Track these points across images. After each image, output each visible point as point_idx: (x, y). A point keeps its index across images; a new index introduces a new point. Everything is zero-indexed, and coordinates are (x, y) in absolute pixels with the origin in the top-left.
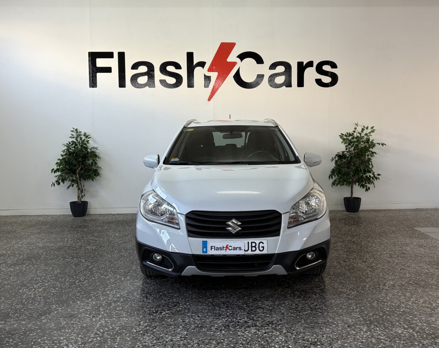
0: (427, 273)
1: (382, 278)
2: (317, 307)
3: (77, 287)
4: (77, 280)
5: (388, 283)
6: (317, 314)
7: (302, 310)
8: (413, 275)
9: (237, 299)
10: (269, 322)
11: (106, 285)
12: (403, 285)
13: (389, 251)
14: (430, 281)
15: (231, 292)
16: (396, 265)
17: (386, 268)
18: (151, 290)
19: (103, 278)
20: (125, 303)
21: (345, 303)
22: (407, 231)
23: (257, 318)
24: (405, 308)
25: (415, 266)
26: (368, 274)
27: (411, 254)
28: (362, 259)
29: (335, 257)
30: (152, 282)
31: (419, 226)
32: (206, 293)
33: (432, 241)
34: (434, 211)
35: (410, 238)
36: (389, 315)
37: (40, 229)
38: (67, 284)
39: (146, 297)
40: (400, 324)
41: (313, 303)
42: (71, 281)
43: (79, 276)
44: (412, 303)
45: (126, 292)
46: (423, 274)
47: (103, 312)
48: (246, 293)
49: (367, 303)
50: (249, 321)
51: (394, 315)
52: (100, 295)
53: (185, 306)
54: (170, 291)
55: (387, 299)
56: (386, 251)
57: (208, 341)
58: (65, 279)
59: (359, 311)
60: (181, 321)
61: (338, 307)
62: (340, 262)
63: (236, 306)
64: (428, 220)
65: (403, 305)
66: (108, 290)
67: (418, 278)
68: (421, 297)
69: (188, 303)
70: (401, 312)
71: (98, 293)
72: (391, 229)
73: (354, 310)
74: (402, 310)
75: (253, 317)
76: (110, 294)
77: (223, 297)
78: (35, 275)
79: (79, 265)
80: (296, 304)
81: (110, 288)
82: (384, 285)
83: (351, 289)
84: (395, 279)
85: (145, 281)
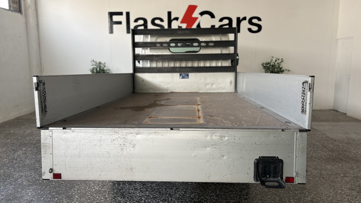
57: (171, 187)
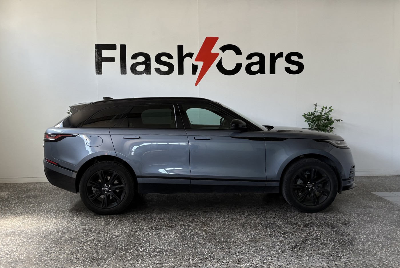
0: (391, 229)
1: (356, 233)
2: (312, 255)
4: (113, 235)
5: (362, 236)
6: (314, 260)
7: (302, 257)
8: (380, 231)
9: (248, 249)
10: (279, 266)
12: (375, 238)
13: (356, 212)
14: (395, 235)
15: (241, 244)
16: (365, 223)
17: (357, 225)
18: (177, 243)
19: (134, 234)
20: (161, 253)
21: (333, 252)
22: (366, 195)
23: (269, 263)
24: (381, 255)
25: (380, 224)
26: (345, 230)
27: (374, 214)
28: (336, 218)
30: (175, 237)
31: (376, 191)
32: (221, 245)
33: (389, 203)
34: (384, 178)
35: (370, 201)
36: (370, 260)
37: (59, 194)
38: (107, 238)
39: (176, 248)
40: (380, 267)
41: (308, 252)
42: (109, 236)
44: (384, 251)
45: (158, 244)
46: (388, 230)
47: (147, 260)
48: (253, 244)
49: (350, 251)
50: (264, 266)
51: (374, 261)
52: (138, 247)
53: (209, 255)
54: (193, 244)
55: (365, 249)
56: (354, 211)
59: (346, 257)
60: (211, 265)
61: (329, 255)
62: (319, 220)
63: (249, 254)
64: (381, 186)
65: (378, 253)
66: (143, 243)
67: (384, 232)
68: (391, 247)
69: (211, 252)
70: (379, 258)
71: (136, 246)
72: (352, 193)
73: (341, 257)
74: (378, 257)
75: (266, 263)
76: (145, 246)
77: (236, 248)
79: (109, 223)
80: (296, 253)
81: (143, 242)
82: (360, 238)
83: (334, 241)
84: (367, 234)
85: (169, 236)
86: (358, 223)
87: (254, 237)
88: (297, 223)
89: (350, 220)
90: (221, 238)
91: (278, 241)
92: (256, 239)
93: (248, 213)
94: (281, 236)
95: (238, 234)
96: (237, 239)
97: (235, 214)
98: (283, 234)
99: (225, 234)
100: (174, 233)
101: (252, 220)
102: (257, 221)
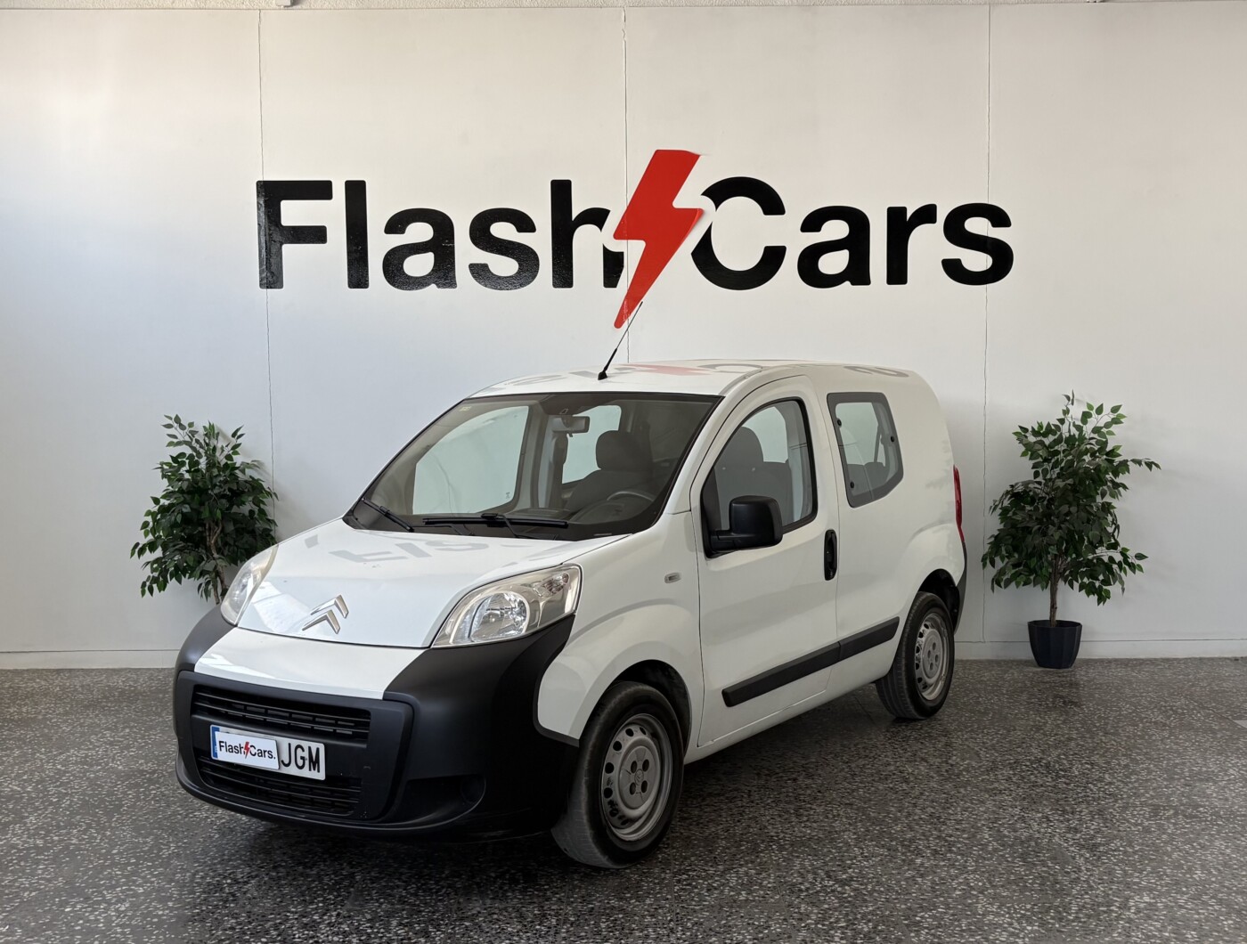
1: (1118, 883)
3: (226, 902)
4: (225, 878)
5: (1137, 898)
11: (310, 896)
16: (1166, 843)
17: (1135, 853)
18: (439, 911)
25: (1223, 847)
28: (1068, 820)
29: (985, 816)
30: (443, 887)
38: (199, 890)
39: (426, 933)
42: (208, 880)
43: (234, 867)
45: (369, 917)
52: (291, 927)
56: (1143, 795)
58: (194, 875)
62: (999, 831)
66: (317, 909)
67: (1226, 883)
71: (288, 920)
78: (108, 859)
81: (320, 905)
82: (1124, 905)
83: (1024, 916)
85: (423, 885)
86: (1143, 844)
87: (732, 893)
88: (912, 840)
89: (1115, 832)
90: (608, 896)
91: (811, 912)
92: (735, 901)
93: (749, 796)
94: (833, 891)
95: (679, 881)
96: (667, 899)
97: (699, 800)
98: (843, 883)
99: (629, 879)
100: (447, 872)
101: (749, 826)
102: (769, 827)
